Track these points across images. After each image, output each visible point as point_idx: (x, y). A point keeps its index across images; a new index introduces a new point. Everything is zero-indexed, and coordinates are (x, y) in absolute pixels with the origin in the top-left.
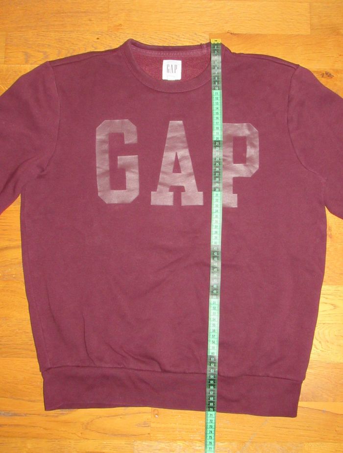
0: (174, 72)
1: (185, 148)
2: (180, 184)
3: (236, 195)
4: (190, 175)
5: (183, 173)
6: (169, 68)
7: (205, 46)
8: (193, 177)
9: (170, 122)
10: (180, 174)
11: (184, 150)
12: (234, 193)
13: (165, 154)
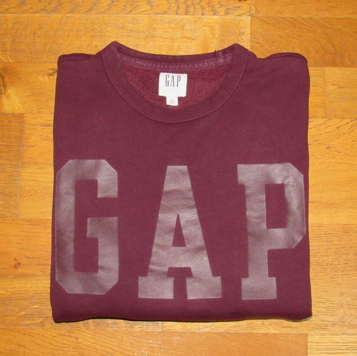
0: (176, 84)
1: (191, 207)
2: (184, 265)
3: (274, 279)
4: (199, 250)
5: (188, 246)
6: (168, 79)
7: (220, 54)
8: (205, 252)
9: (169, 167)
10: (184, 248)
11: (190, 210)
12: (271, 275)
13: (161, 216)
